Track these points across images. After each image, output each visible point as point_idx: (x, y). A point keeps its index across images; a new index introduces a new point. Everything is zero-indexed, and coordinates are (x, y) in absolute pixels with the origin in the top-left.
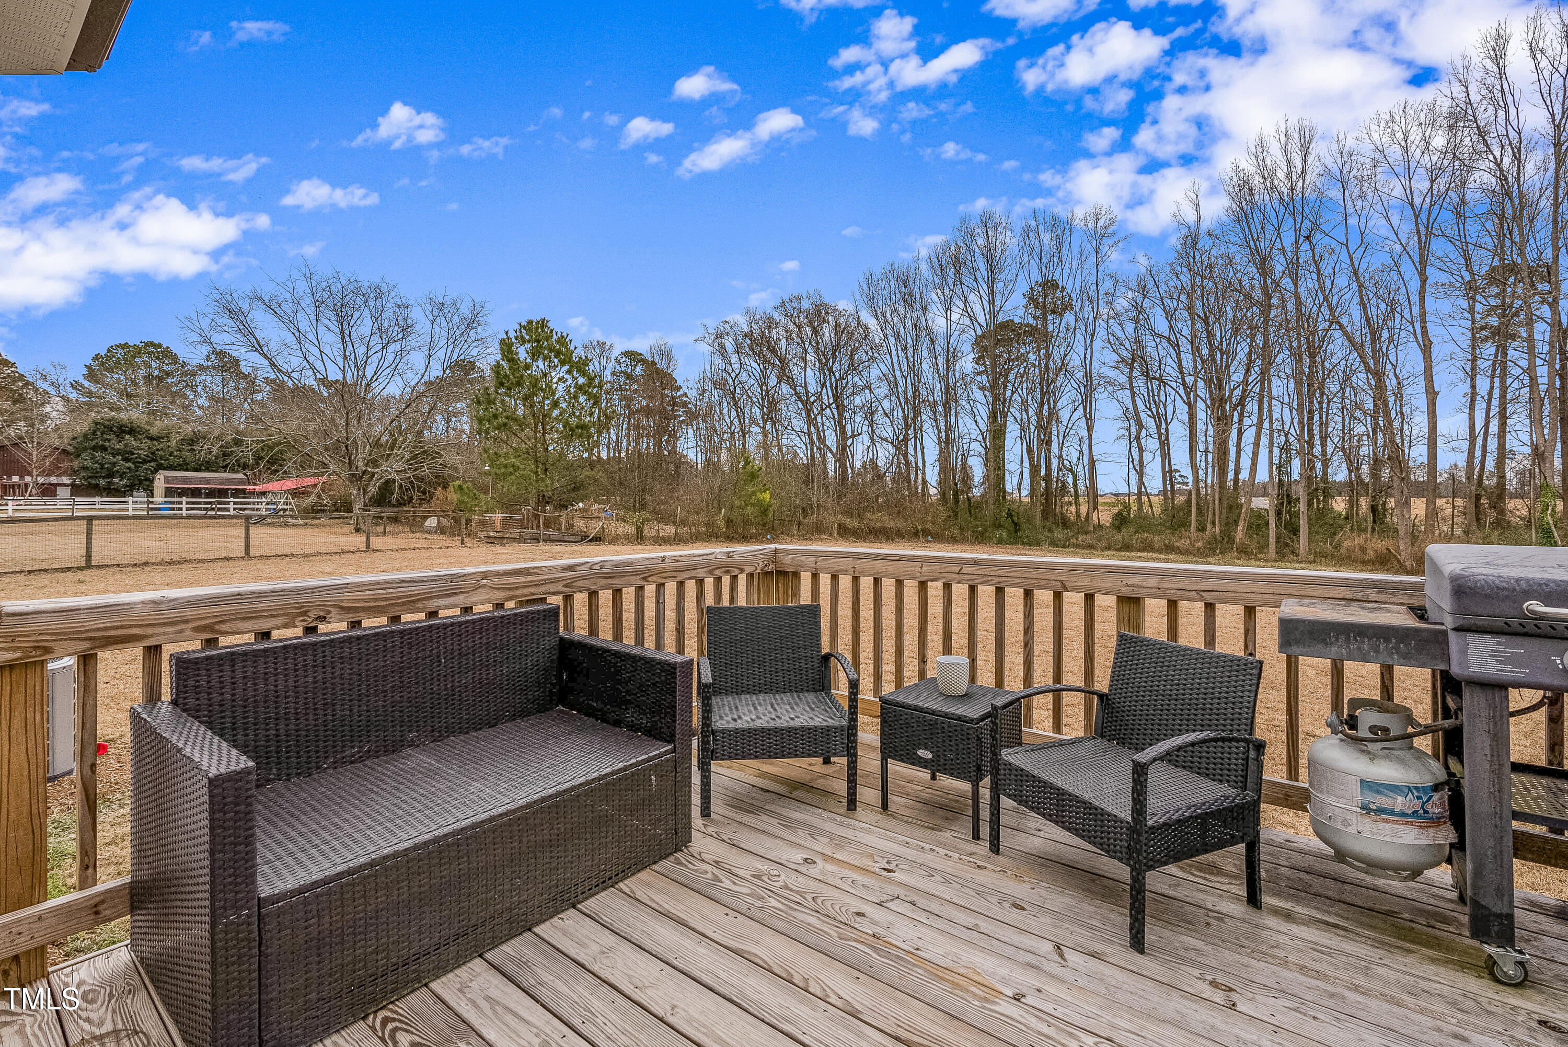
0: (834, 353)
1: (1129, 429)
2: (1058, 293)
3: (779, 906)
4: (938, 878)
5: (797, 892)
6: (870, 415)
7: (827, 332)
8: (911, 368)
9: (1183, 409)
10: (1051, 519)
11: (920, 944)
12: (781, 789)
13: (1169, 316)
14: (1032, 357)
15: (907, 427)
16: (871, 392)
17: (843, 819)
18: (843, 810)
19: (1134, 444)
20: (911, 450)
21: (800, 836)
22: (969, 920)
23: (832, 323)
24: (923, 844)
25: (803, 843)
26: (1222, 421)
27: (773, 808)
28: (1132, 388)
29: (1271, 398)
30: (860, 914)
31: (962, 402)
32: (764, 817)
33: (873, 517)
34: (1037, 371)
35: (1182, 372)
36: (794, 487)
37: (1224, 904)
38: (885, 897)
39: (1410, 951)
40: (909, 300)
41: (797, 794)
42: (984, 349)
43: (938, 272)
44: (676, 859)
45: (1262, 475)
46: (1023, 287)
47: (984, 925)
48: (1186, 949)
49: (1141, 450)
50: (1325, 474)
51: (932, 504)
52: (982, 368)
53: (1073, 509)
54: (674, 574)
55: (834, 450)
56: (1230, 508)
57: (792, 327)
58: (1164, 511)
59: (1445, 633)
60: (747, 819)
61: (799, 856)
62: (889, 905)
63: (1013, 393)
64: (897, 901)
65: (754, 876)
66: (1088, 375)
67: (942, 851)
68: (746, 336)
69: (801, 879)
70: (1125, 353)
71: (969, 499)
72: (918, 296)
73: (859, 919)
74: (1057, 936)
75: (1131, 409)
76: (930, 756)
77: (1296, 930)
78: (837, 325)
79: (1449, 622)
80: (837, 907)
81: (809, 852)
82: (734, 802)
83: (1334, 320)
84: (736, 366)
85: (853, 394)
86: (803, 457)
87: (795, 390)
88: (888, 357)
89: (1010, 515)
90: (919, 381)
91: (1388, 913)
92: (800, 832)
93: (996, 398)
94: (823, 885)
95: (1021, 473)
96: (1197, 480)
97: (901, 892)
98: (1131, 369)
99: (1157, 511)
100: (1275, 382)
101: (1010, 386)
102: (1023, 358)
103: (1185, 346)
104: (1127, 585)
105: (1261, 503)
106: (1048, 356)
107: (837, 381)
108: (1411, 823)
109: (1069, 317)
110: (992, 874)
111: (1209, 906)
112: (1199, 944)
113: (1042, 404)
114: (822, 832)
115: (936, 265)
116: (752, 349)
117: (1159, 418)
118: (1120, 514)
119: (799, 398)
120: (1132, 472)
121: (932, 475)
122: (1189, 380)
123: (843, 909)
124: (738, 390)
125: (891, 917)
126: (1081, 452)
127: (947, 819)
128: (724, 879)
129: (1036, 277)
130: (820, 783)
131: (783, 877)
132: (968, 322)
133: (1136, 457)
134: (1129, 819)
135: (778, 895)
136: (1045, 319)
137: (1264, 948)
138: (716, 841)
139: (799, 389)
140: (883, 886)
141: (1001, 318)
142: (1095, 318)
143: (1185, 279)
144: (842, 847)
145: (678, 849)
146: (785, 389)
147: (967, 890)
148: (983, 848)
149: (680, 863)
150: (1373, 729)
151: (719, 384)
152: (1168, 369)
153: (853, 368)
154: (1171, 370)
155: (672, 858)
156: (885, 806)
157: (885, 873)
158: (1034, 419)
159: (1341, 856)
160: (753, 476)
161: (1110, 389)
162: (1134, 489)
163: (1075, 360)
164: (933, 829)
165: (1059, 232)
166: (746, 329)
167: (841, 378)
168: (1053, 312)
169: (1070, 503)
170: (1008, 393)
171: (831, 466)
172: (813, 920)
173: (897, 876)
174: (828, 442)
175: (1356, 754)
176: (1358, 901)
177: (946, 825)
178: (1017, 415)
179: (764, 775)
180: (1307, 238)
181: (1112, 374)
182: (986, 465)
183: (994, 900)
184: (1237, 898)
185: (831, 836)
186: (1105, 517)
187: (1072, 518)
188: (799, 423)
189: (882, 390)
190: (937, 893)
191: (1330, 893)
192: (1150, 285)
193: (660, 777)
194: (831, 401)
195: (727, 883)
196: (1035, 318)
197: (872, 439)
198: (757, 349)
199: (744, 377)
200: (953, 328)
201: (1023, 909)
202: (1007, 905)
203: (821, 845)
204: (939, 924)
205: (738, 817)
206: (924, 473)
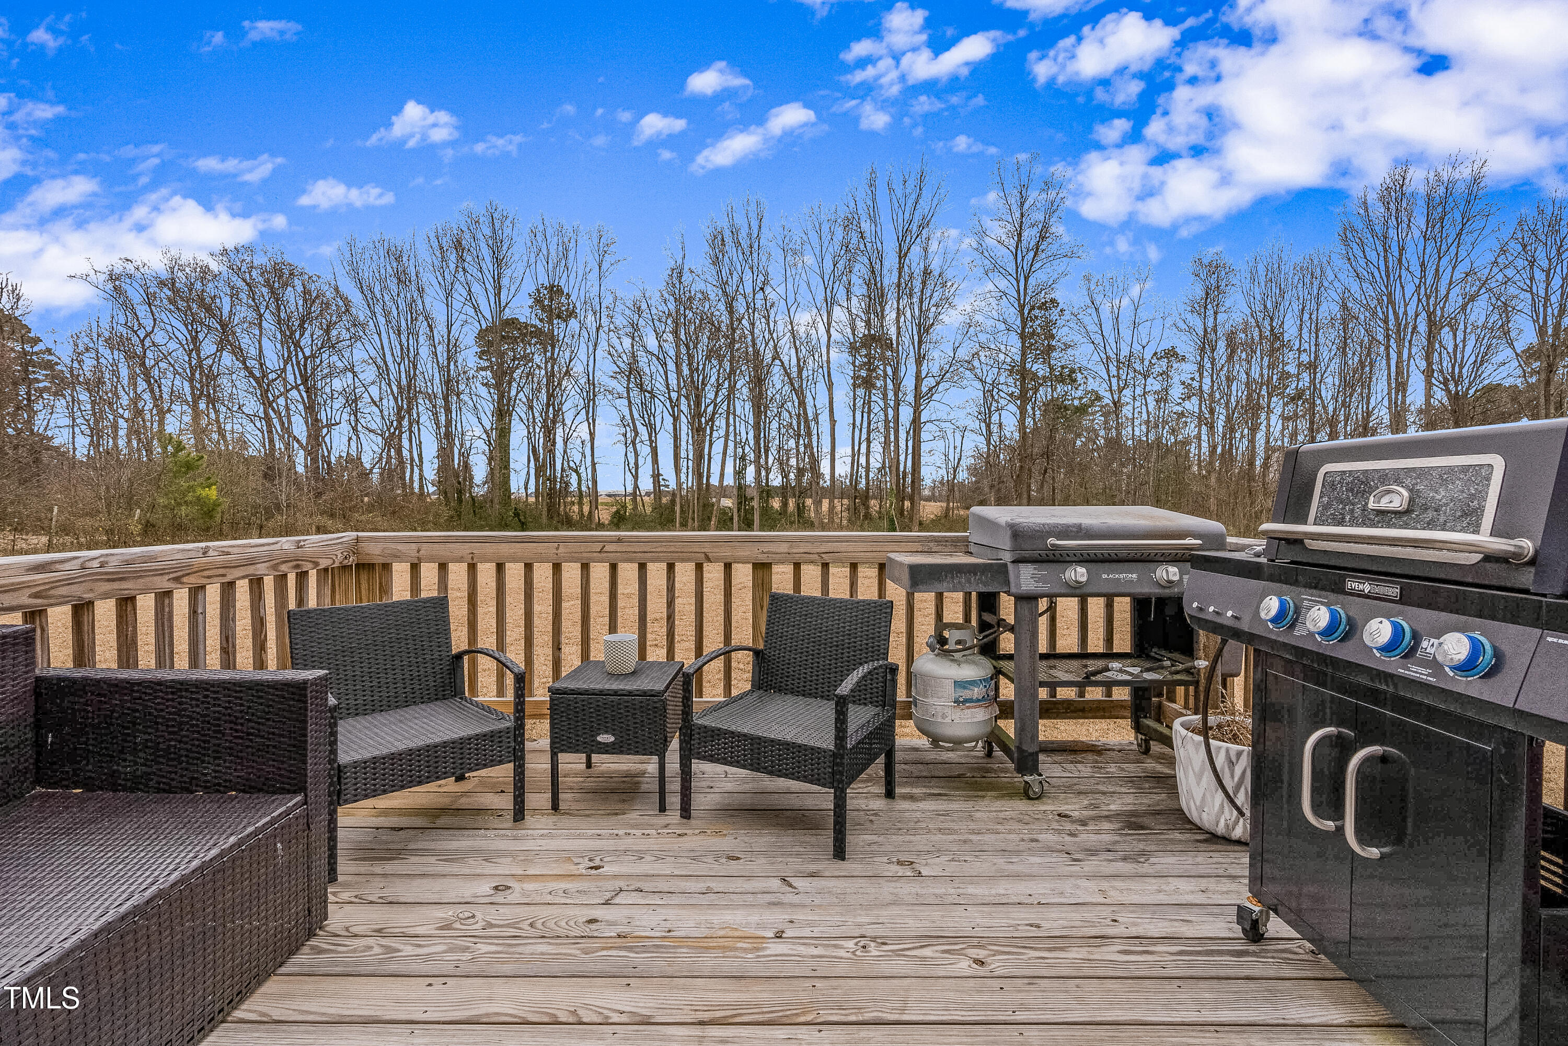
0: (301, 326)
1: (625, 435)
2: (563, 300)
3: (494, 948)
4: (648, 858)
5: (508, 926)
6: (352, 401)
7: (292, 298)
8: (405, 351)
9: (669, 420)
10: (556, 519)
11: (668, 925)
12: (419, 822)
13: (659, 337)
14: (538, 359)
15: (400, 419)
16: (355, 375)
17: (515, 832)
18: (510, 824)
19: (631, 448)
20: (405, 443)
21: (475, 865)
22: (701, 886)
23: (300, 288)
24: (616, 832)
25: (478, 871)
26: (698, 431)
27: (420, 845)
28: (629, 398)
29: (735, 415)
30: (591, 921)
31: (464, 397)
32: (414, 859)
33: (363, 518)
34: (543, 372)
35: (668, 388)
36: (255, 481)
37: (871, 802)
38: (608, 895)
39: (984, 797)
40: (402, 279)
41: (441, 822)
42: (490, 344)
43: (438, 253)
44: (313, 948)
45: (729, 480)
46: (529, 287)
47: (715, 885)
48: (869, 845)
49: (637, 455)
50: (767, 479)
51: (432, 504)
52: (487, 364)
53: (576, 508)
54: (221, 571)
55: (304, 442)
56: (704, 506)
57: (240, 283)
58: (654, 509)
59: (1005, 565)
60: (390, 867)
61: (485, 888)
62: (617, 900)
63: (518, 393)
64: (622, 894)
65: (441, 928)
66: (591, 383)
67: (638, 832)
68: (162, 284)
69: (502, 910)
70: (622, 365)
71: (473, 498)
72: (413, 274)
73: (593, 926)
74: (778, 871)
75: (628, 417)
76: (612, 739)
77: (922, 805)
78: (306, 292)
79: (1007, 557)
80: (563, 924)
81: (497, 878)
82: (361, 854)
83: (776, 356)
84: (148, 323)
85: (330, 375)
86: (255, 447)
87: (244, 363)
88: (376, 337)
89: (517, 514)
90: (415, 368)
91: (959, 776)
92: (471, 861)
93: (501, 397)
94: (533, 908)
95: (528, 472)
96: (679, 484)
97: (622, 884)
98: (629, 380)
99: (649, 510)
100: (738, 404)
101: (514, 385)
102: (527, 358)
103: (671, 366)
104: (763, 552)
105: (727, 503)
106: (553, 360)
107: (306, 358)
108: (980, 706)
109: (574, 324)
110: (695, 838)
111: (864, 807)
112: (874, 838)
113: (548, 405)
114: (501, 854)
115: (435, 245)
116: (172, 301)
117: (652, 429)
118: (617, 512)
119: (251, 374)
120: (628, 473)
121: (430, 471)
122: (674, 395)
123: (572, 923)
124: (149, 354)
125: (626, 912)
126: (583, 454)
127: (624, 801)
128: (401, 947)
129: (544, 280)
130: (464, 802)
131: (479, 916)
132: (471, 312)
133: (632, 461)
134: (832, 748)
135: (486, 937)
136: (550, 322)
137: (912, 825)
138: (362, 907)
139: (251, 363)
140: (600, 884)
141: (508, 314)
142: (598, 330)
143: (672, 306)
144: (531, 861)
145: (311, 934)
146: (227, 359)
147: (682, 860)
148: (674, 816)
149: (321, 951)
150: (958, 642)
151: (116, 342)
152: (658, 385)
153: (330, 345)
154: (660, 385)
155: (305, 949)
156: (555, 807)
157: (593, 872)
158: (538, 419)
159: (936, 741)
160: (189, 466)
161: (610, 397)
162: (630, 489)
163: (578, 368)
164: (616, 814)
165: (566, 240)
166: (165, 275)
167: (313, 356)
168: (559, 317)
169: (573, 503)
170: (513, 393)
171: (300, 458)
172: (543, 948)
173: (607, 869)
174: (296, 432)
175: (949, 663)
176: (942, 774)
177: (626, 807)
178: (524, 416)
179: (386, 812)
180: (762, 289)
181: (613, 384)
182: (490, 464)
183: (710, 859)
184: (878, 796)
185: (512, 854)
186: (604, 515)
187: (576, 517)
188: (252, 405)
189: (369, 374)
190: (656, 872)
191: (924, 774)
192: (644, 306)
193: (287, 845)
194: (299, 382)
195: (408, 950)
196: (541, 320)
197: (355, 429)
198: (182, 304)
199: (159, 337)
200: (454, 317)
201: (738, 858)
202: (724, 860)
203: (505, 867)
204: (675, 900)
205: (378, 869)
206: (421, 470)
